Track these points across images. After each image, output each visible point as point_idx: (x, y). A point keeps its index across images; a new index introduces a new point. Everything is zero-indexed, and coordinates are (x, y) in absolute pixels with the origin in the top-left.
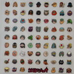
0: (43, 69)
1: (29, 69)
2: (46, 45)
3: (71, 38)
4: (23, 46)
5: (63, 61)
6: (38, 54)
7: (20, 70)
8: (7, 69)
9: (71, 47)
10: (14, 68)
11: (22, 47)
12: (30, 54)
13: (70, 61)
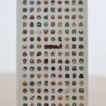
0: (58, 45)
1: (45, 46)
3: (82, 18)
7: (37, 47)
8: (25, 46)
10: (31, 45)
11: (38, 26)
12: (46, 32)
13: (82, 38)
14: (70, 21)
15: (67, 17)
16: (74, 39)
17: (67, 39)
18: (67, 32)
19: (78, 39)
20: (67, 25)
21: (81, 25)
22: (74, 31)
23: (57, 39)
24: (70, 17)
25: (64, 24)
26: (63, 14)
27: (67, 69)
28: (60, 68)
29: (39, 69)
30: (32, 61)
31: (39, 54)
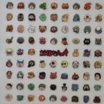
0: (62, 51)
1: (41, 51)
2: (65, 17)
3: (101, 7)
4: (32, 18)
5: (89, 40)
6: (54, 30)
7: (29, 53)
8: (9, 51)
9: (101, 20)
10: (20, 50)
11: (30, 20)
12: (42, 30)
13: (100, 40)
15: (77, 6)
16: (87, 42)
17: (76, 42)
21: (99, 19)
23: (60, 41)
27: (75, 88)
28: (64, 87)
29: (31, 87)
30: (20, 75)
31: (31, 64)
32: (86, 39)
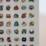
14: (20, 20)
15: (16, 16)
17: (17, 40)
18: (16, 32)
19: (28, 39)
20: (17, 24)
21: (32, 24)
22: (24, 31)
23: (6, 39)
24: (20, 16)
25: (13, 24)
26: (12, 12)
32: (23, 38)
